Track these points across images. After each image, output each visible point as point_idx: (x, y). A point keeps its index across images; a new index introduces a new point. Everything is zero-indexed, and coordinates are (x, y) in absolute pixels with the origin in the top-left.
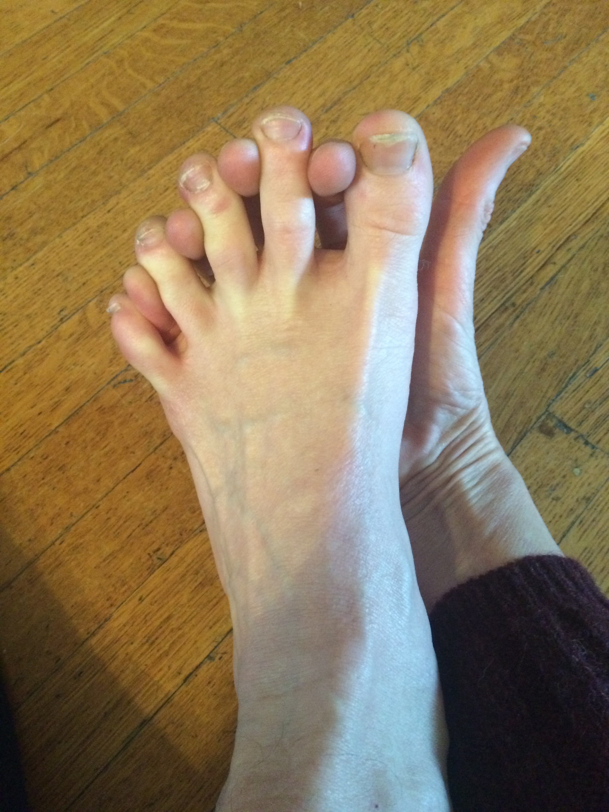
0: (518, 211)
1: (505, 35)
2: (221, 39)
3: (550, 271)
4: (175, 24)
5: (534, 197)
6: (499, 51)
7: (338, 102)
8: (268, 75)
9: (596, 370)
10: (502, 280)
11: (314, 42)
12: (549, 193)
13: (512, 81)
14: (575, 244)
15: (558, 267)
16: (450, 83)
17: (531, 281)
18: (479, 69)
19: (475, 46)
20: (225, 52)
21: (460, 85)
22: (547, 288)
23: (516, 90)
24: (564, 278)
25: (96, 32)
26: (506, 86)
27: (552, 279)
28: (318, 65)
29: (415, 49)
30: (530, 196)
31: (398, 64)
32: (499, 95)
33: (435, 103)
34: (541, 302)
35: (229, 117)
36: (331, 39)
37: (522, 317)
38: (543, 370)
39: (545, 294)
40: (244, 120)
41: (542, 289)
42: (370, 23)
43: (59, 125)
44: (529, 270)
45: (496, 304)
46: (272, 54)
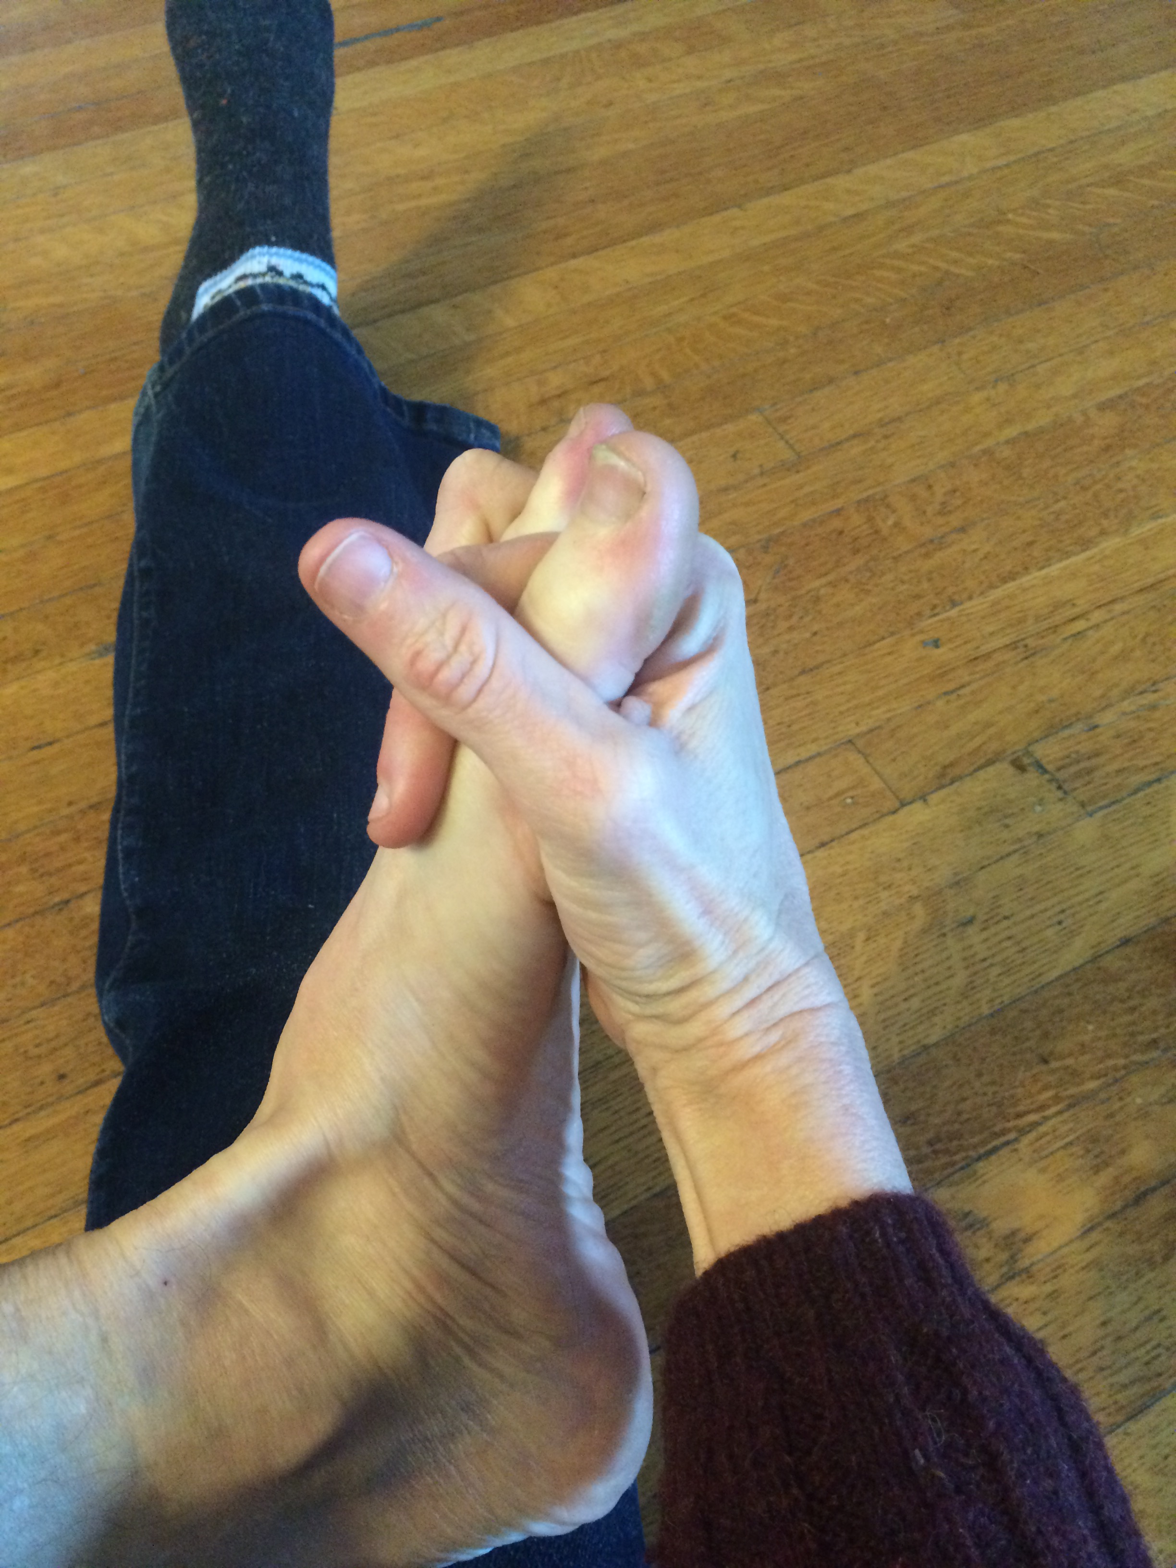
0: (1065, 563)
1: (1117, 391)
2: (791, 339)
3: (1080, 625)
4: (746, 315)
5: (1088, 553)
6: (1102, 407)
7: (899, 419)
8: (831, 381)
9: (1096, 727)
10: (1021, 621)
11: (890, 360)
12: (1107, 552)
13: (1105, 438)
14: (1118, 607)
15: (1090, 624)
16: (1030, 427)
17: (1055, 629)
18: (1070, 420)
19: (1075, 396)
20: (793, 351)
21: (1041, 431)
22: (1070, 641)
23: (1107, 448)
24: (1093, 635)
25: (662, 309)
26: (1096, 442)
27: (1079, 633)
28: (887, 382)
29: (1002, 387)
30: (1083, 551)
31: (977, 397)
32: (1085, 448)
33: (1007, 442)
34: (1057, 652)
35: (777, 410)
36: (911, 360)
37: (1031, 659)
38: (1037, 712)
39: (1066, 646)
40: (789, 417)
41: (1065, 639)
42: (960, 354)
43: (602, 385)
44: (1057, 619)
45: (1007, 640)
46: (842, 362)
